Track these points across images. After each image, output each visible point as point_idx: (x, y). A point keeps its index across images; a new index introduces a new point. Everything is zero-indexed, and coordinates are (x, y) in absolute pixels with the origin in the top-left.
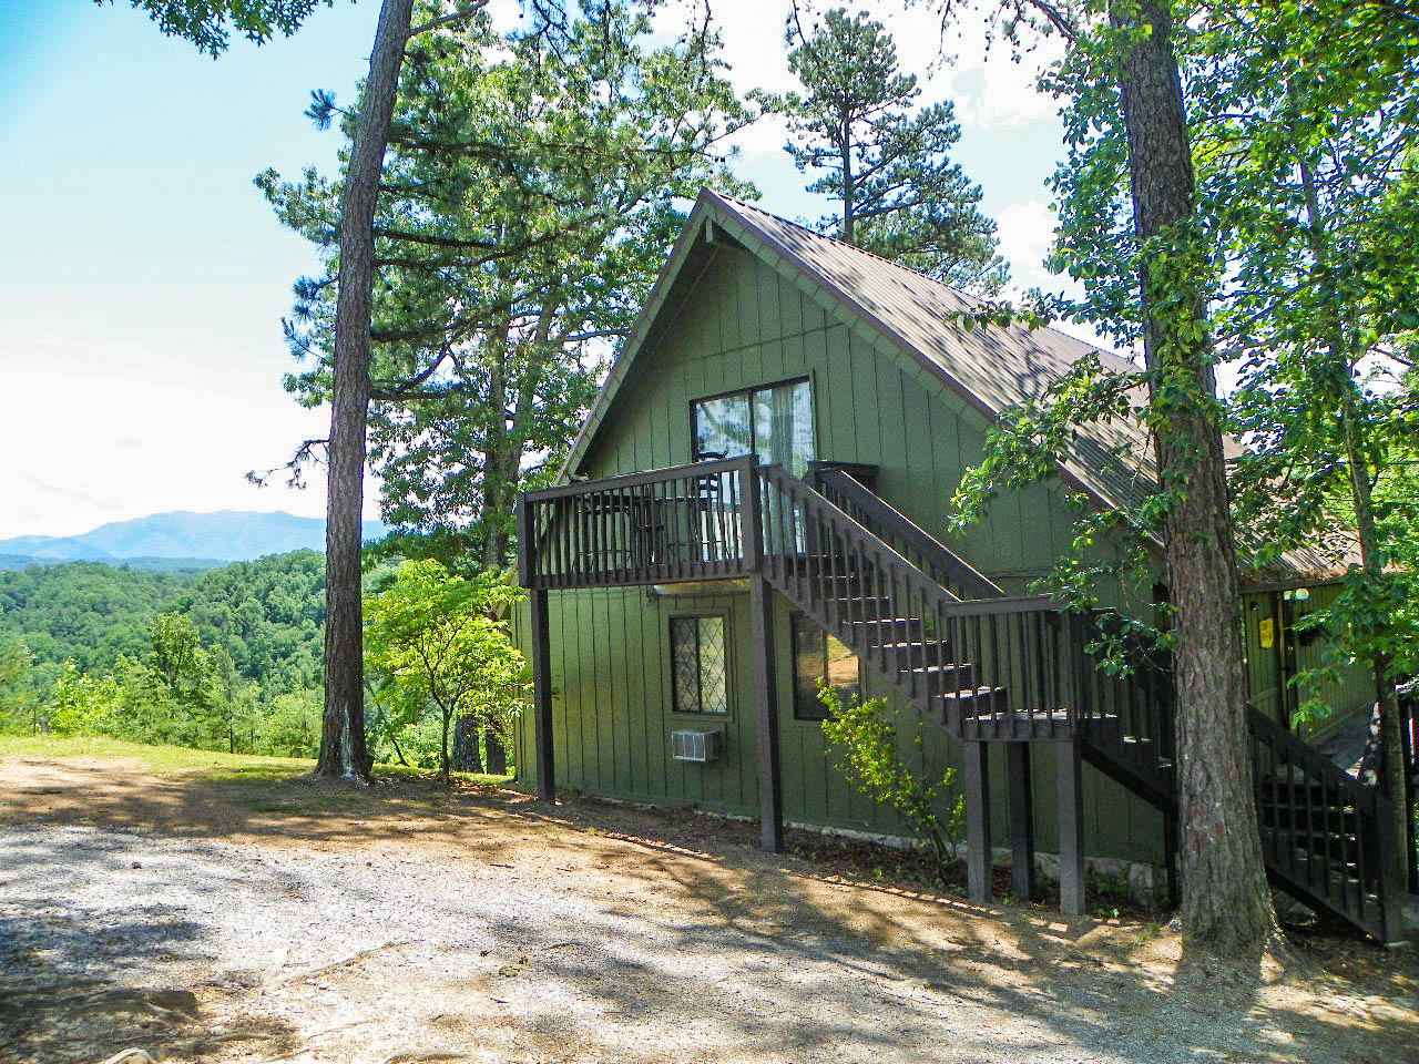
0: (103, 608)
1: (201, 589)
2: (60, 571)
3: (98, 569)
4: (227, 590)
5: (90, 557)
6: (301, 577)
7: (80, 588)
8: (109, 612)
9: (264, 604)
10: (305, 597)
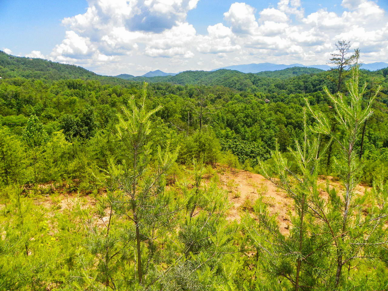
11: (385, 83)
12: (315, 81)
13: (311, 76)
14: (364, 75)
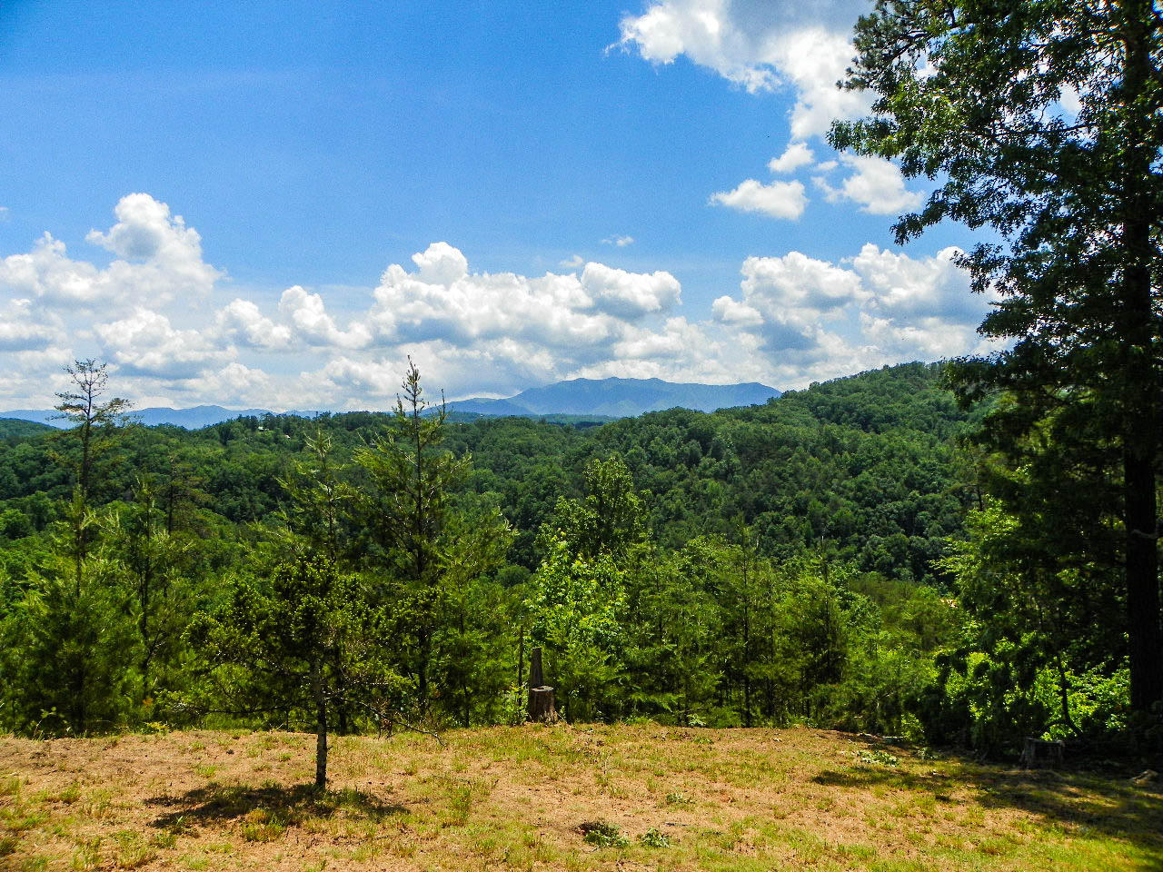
0: (527, 451)
1: (598, 438)
2: (498, 423)
3: (524, 423)
4: (619, 439)
5: (518, 414)
6: (675, 429)
7: (512, 436)
8: (532, 455)
9: (647, 450)
10: (679, 445)
11: (226, 462)
12: (24, 459)
13: (12, 446)
14: (171, 440)
